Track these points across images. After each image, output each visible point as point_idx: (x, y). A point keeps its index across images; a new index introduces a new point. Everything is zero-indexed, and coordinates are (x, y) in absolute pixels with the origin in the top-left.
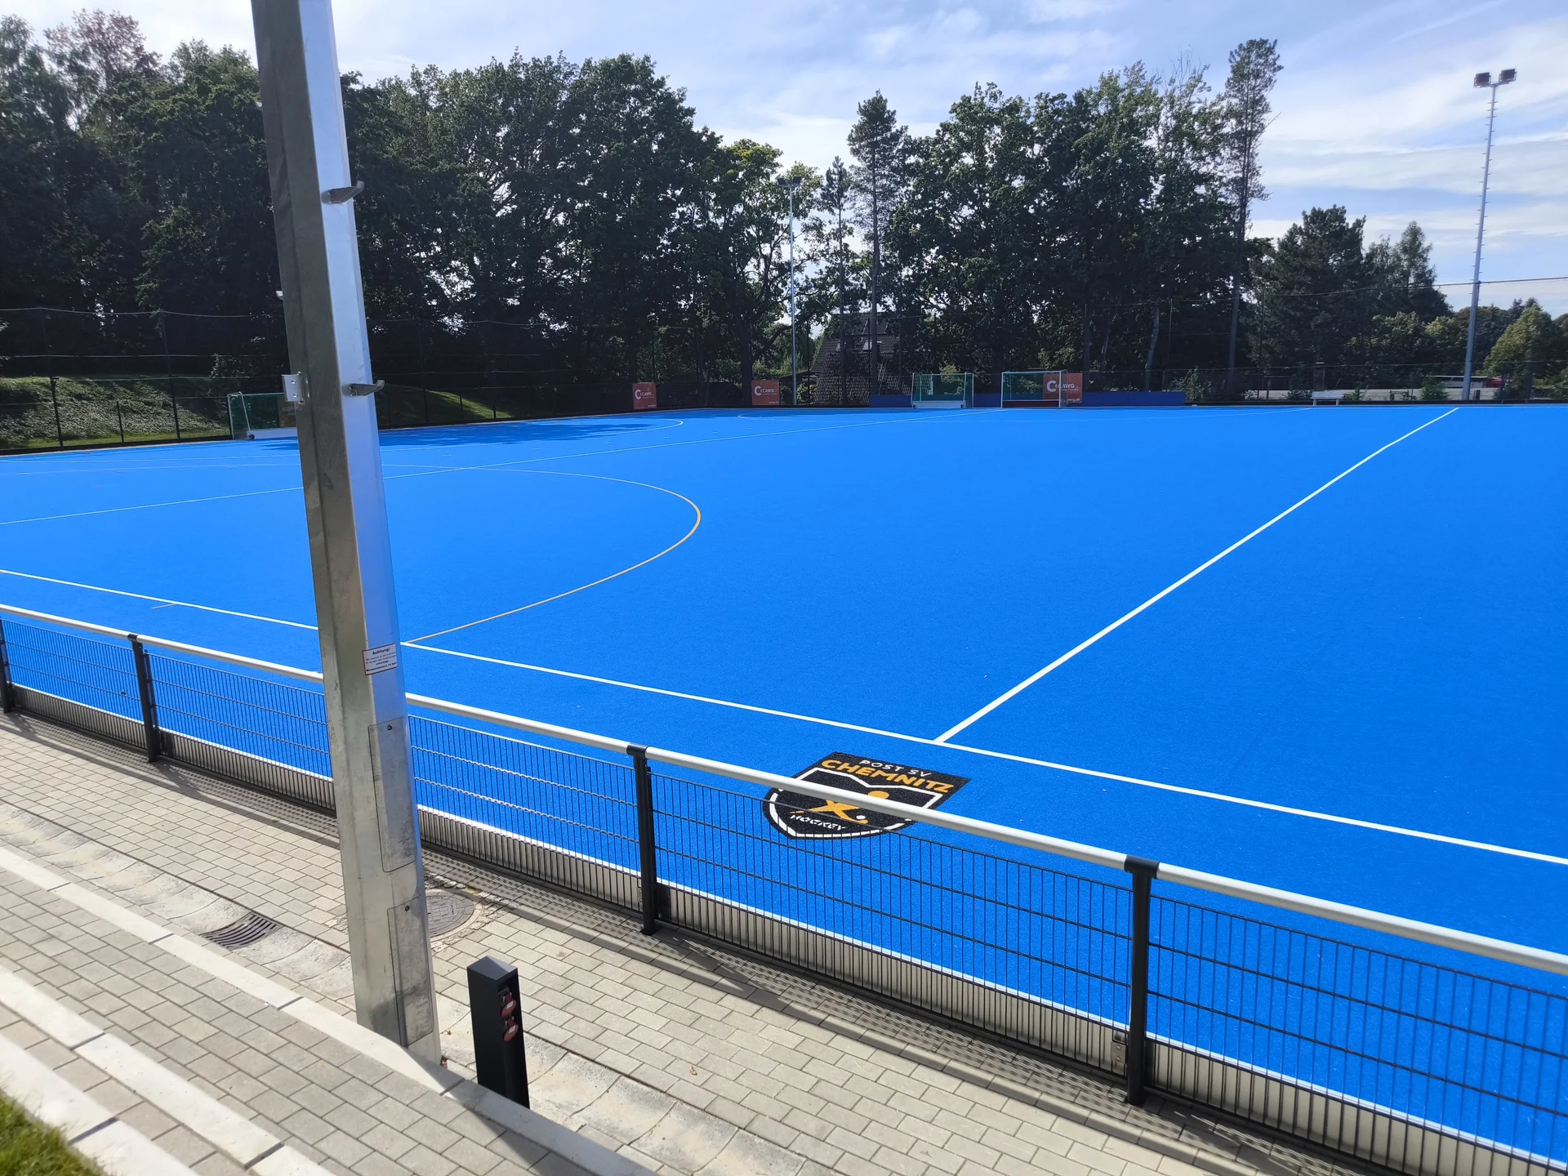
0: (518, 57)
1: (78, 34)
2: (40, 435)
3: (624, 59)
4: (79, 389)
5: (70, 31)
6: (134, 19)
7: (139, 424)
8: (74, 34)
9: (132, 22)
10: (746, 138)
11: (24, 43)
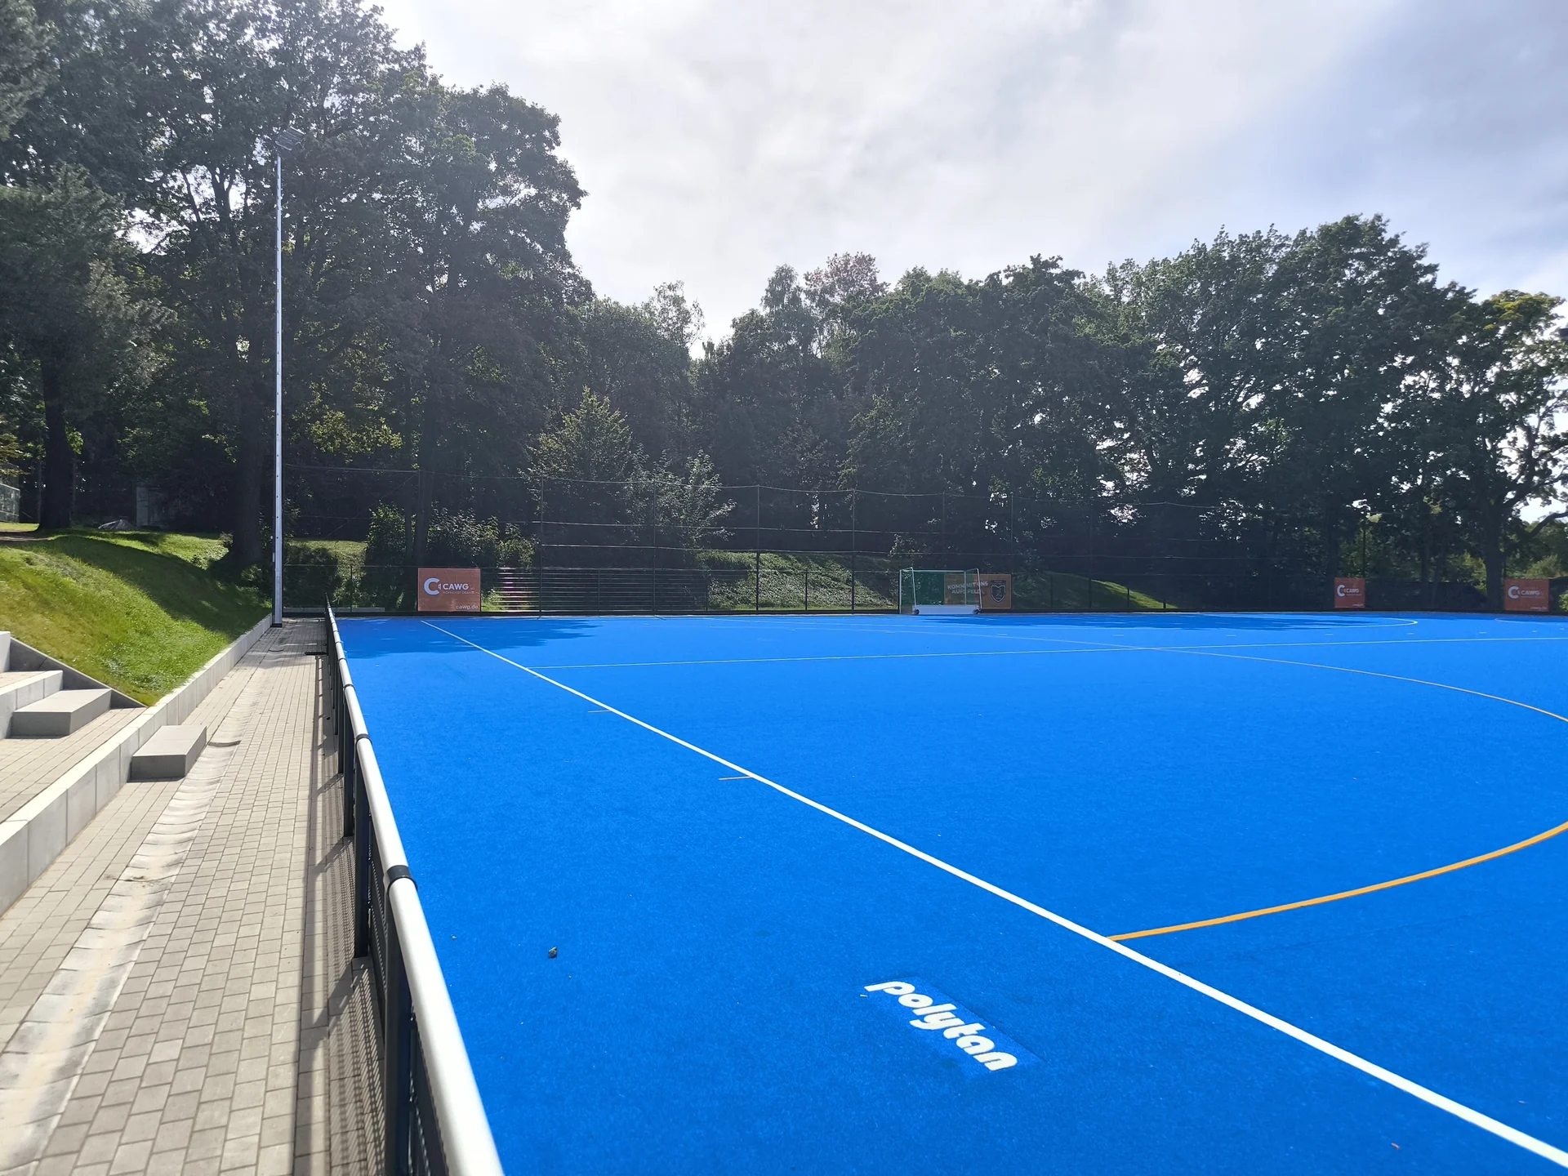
0: (1223, 235)
1: (829, 275)
2: (746, 601)
3: (1350, 221)
4: (782, 563)
5: (823, 273)
6: (873, 257)
7: (822, 597)
8: (826, 275)
9: (870, 259)
10: (1510, 288)
11: (790, 286)
